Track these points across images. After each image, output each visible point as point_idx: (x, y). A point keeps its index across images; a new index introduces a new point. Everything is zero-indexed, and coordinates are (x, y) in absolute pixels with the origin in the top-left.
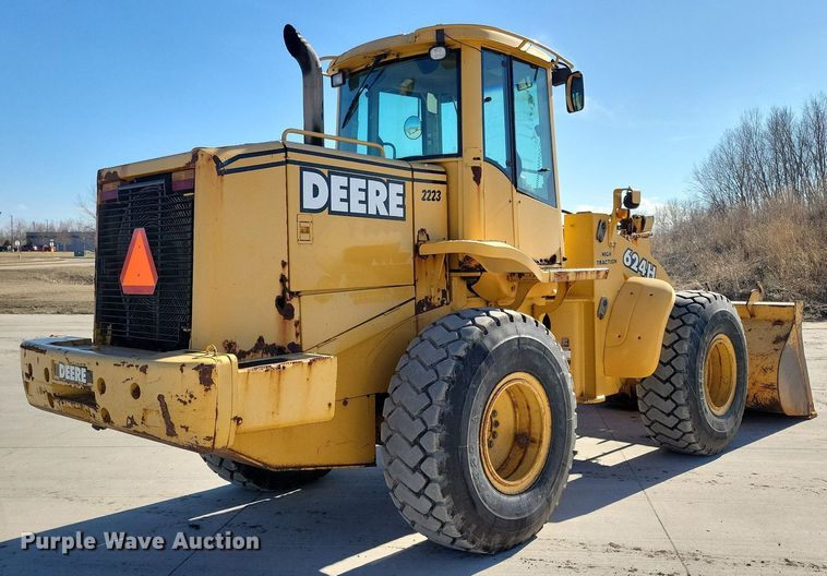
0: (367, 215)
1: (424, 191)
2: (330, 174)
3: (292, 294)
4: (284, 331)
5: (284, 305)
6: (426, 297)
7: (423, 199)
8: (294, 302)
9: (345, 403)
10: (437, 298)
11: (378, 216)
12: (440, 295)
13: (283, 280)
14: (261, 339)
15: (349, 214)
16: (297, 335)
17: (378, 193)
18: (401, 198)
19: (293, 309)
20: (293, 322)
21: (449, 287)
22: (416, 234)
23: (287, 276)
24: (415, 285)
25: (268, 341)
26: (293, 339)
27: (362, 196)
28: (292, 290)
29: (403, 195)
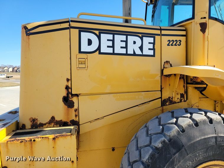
0: (127, 54)
1: (169, 41)
2: (100, 33)
3: (73, 95)
4: (68, 114)
5: (68, 101)
6: (169, 98)
7: (168, 45)
8: (75, 99)
9: (113, 149)
10: (177, 97)
11: (134, 54)
12: (179, 96)
13: (67, 88)
14: (53, 118)
15: (113, 54)
16: (76, 116)
17: (135, 43)
18: (152, 45)
19: (73, 103)
20: (73, 109)
21: (186, 92)
22: (163, 64)
23: (70, 86)
24: (161, 91)
25: (58, 118)
26: (73, 118)
27: (124, 44)
28: (73, 93)
29: (154, 44)
